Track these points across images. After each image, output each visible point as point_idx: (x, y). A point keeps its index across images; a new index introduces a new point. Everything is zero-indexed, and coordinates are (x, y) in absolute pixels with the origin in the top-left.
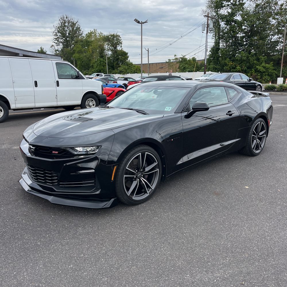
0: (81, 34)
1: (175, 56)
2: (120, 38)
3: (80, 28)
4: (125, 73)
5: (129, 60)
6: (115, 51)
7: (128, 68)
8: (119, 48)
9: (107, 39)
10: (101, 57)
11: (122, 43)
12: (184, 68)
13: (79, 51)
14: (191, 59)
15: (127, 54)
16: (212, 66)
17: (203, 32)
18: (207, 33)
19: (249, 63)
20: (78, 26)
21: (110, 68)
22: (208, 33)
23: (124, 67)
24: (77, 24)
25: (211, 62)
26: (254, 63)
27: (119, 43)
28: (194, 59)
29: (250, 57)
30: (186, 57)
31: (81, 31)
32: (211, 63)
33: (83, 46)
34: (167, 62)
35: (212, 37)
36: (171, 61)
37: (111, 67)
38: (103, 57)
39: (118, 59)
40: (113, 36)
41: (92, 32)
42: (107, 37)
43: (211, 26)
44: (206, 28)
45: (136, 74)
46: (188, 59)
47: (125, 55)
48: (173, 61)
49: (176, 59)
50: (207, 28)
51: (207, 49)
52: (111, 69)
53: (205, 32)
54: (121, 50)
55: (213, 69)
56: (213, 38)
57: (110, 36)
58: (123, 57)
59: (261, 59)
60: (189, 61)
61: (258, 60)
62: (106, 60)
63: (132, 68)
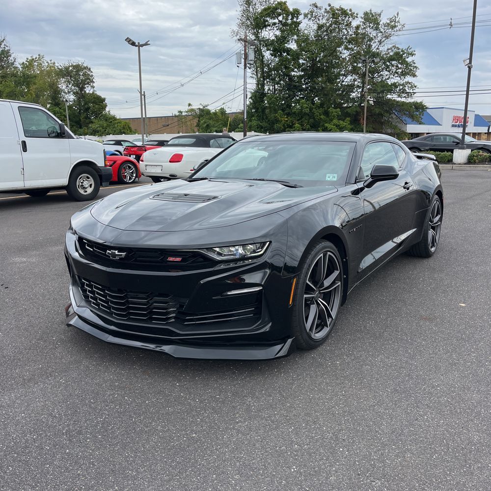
0: (13, 64)
1: (189, 105)
2: (92, 72)
3: (11, 52)
4: (103, 133)
5: (109, 111)
6: (81, 95)
7: (108, 126)
8: (88, 90)
9: (65, 73)
10: (55, 105)
11: (94, 80)
12: (208, 125)
13: (10, 92)
14: (217, 111)
15: (104, 100)
16: (254, 123)
17: (238, 66)
18: (245, 68)
19: (314, 118)
20: (4, 48)
21: (73, 124)
22: (247, 68)
23: (101, 122)
24: (3, 44)
25: (253, 116)
26: (321, 118)
27: (89, 80)
28: (222, 111)
29: (314, 110)
30: (208, 108)
31: (10, 56)
32: (253, 118)
33: (18, 84)
34: (176, 116)
35: (251, 75)
36: (184, 114)
37: (76, 122)
38: (59, 104)
39: (87, 109)
40: (78, 68)
41: (36, 58)
42: (67, 68)
43: (252, 56)
44: (243, 60)
45: (123, 134)
46: (213, 111)
47: (100, 102)
48: (186, 113)
49: (192, 110)
50: (245, 59)
51: (247, 95)
52: (75, 127)
53: (242, 65)
54: (93, 93)
55: (258, 128)
56: (252, 77)
57: (71, 68)
58: (97, 106)
59: (332, 112)
60: (215, 114)
61: (326, 113)
62: (65, 111)
63: (116, 125)
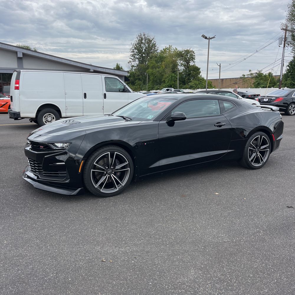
0: (157, 50)
1: (250, 71)
2: (194, 53)
3: (156, 44)
4: (195, 88)
5: (201, 76)
6: (187, 66)
7: (199, 84)
8: (191, 64)
9: (180, 55)
10: (173, 73)
11: (195, 58)
12: (258, 83)
13: (153, 66)
14: (267, 74)
15: (199, 69)
16: (289, 82)
17: (279, 46)
18: (284, 46)
20: (154, 42)
21: (181, 83)
22: (286, 47)
23: (195, 82)
24: (153, 41)
25: (289, 77)
27: (192, 58)
28: (270, 74)
30: (262, 72)
31: (156, 47)
32: (288, 79)
33: (157, 62)
34: (241, 78)
35: (292, 51)
36: (246, 76)
37: (182, 82)
38: (175, 72)
39: (189, 75)
40: (187, 52)
41: (168, 47)
42: (181, 52)
43: (289, 39)
44: (283, 42)
46: (264, 74)
47: (197, 70)
48: (247, 76)
49: (252, 74)
50: (285, 41)
51: (283, 64)
52: (181, 84)
53: (282, 46)
54: (194, 65)
55: (291, 85)
57: (183, 52)
58: (195, 73)
60: (265, 76)
62: (177, 75)
63: (203, 84)
